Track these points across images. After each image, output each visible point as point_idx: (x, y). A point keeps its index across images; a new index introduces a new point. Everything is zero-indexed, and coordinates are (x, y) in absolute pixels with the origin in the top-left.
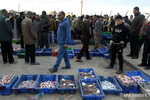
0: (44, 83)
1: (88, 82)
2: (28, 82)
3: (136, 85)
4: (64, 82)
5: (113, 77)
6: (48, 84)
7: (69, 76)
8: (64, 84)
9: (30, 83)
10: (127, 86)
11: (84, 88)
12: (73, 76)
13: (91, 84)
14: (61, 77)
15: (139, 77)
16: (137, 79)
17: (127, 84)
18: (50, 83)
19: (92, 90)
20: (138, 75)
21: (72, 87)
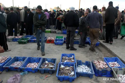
0: (31, 64)
1: (66, 65)
2: (18, 62)
3: (109, 70)
4: (46, 64)
5: (90, 62)
6: (33, 65)
7: (52, 59)
8: (46, 66)
9: (20, 63)
10: (100, 70)
11: (61, 70)
12: (55, 59)
13: (69, 67)
14: (46, 60)
15: (116, 63)
16: (113, 64)
17: (101, 68)
18: (35, 64)
19: (67, 72)
20: (115, 61)
21: (52, 68)
